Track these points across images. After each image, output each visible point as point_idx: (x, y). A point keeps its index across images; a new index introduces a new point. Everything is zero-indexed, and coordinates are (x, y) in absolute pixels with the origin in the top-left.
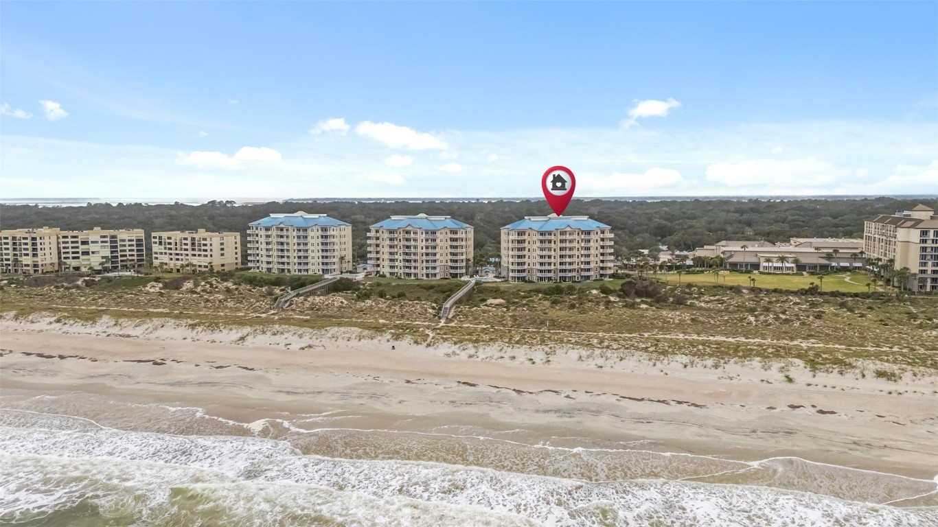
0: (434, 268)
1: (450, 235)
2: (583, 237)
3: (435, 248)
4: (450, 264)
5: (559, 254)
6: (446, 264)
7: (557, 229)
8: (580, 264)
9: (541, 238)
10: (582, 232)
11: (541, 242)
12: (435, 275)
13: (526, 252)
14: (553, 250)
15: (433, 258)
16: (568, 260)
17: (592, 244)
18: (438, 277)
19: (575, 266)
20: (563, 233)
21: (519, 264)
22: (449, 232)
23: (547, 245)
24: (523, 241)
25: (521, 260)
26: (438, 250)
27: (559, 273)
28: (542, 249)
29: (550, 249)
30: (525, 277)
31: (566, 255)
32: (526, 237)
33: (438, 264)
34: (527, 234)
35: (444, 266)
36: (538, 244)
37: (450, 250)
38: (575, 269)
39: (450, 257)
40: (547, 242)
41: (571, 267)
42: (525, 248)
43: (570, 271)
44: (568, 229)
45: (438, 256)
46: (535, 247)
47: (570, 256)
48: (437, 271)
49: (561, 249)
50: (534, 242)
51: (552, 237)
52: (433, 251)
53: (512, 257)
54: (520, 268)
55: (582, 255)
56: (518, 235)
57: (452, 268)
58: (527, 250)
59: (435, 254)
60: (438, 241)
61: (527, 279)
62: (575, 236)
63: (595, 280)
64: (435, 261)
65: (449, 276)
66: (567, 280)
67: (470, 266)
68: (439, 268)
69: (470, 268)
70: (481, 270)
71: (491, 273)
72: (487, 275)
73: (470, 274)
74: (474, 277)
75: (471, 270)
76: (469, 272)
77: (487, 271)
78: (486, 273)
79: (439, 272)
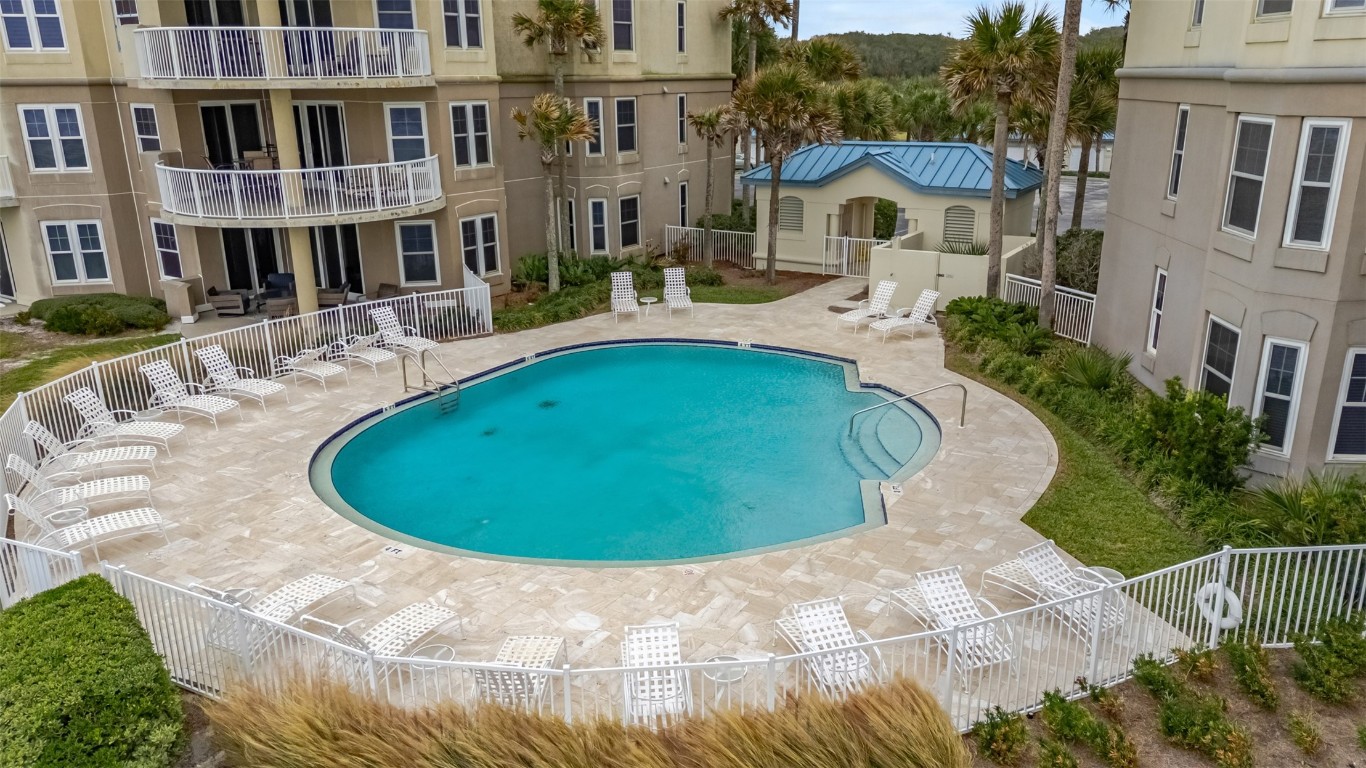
67: (609, 125)
68: (13, 126)
69: (621, 157)
70: (776, 182)
71: (918, 243)
72: (860, 261)
73: (599, 245)
74: (668, 291)
75: (625, 183)
76: (598, 207)
77: (863, 202)
78: (845, 231)
79: (18, 190)
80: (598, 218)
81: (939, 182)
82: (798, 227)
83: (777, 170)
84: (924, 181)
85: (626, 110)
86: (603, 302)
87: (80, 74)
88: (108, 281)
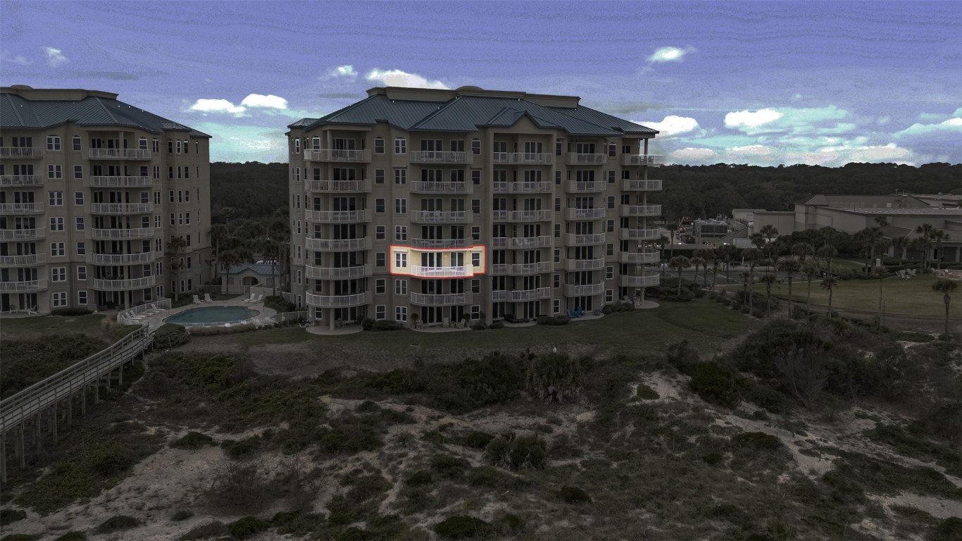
0: (29, 274)
1: (88, 153)
2: (574, 158)
3: (29, 197)
4: (91, 258)
5: (492, 221)
6: (77, 257)
7: (484, 128)
8: (562, 255)
9: (424, 157)
10: (573, 139)
11: (426, 173)
12: (33, 299)
13: (367, 214)
14: (469, 205)
15: (25, 235)
16: (522, 243)
17: (600, 185)
18: (45, 308)
19: (547, 265)
20: (507, 141)
21: (339, 259)
22: (85, 142)
23: (447, 186)
24: (357, 171)
25: (348, 245)
26: (39, 206)
27: (491, 292)
28: (428, 203)
29: (457, 203)
30: (364, 308)
31: (514, 226)
32: (366, 155)
33: (42, 256)
34: (371, 142)
35: (71, 264)
36: (415, 184)
37: (90, 208)
38: (547, 275)
39: (90, 233)
40: (446, 175)
41: (535, 269)
42: (363, 197)
43: (530, 282)
44: (525, 128)
45: (41, 230)
46: (402, 192)
47: (530, 230)
48: (41, 283)
49: (499, 203)
50: (400, 176)
51: (468, 157)
52: (24, 210)
53: (318, 231)
54: (348, 273)
55: (568, 224)
56: (339, 144)
57: (100, 272)
58: (372, 204)
59: (31, 222)
60: (40, 173)
61: (373, 314)
62: (547, 157)
63: (606, 310)
64: (32, 247)
65: (90, 304)
66: (520, 314)
67: (186, 263)
68: (50, 273)
69: (188, 270)
70: (228, 274)
71: (261, 286)
72: (248, 291)
73: (183, 290)
74: (195, 301)
75: (189, 276)
76: (183, 282)
77: (248, 278)
78: (244, 284)
79: (48, 286)
80: (183, 284)
81: (265, 273)
82: (233, 284)
83: (228, 272)
84: (261, 273)
85: (189, 259)
86: (191, 301)
87: (68, 261)
88: (66, 305)
